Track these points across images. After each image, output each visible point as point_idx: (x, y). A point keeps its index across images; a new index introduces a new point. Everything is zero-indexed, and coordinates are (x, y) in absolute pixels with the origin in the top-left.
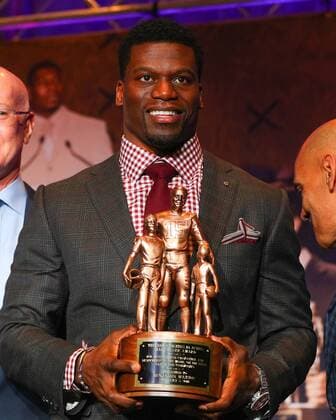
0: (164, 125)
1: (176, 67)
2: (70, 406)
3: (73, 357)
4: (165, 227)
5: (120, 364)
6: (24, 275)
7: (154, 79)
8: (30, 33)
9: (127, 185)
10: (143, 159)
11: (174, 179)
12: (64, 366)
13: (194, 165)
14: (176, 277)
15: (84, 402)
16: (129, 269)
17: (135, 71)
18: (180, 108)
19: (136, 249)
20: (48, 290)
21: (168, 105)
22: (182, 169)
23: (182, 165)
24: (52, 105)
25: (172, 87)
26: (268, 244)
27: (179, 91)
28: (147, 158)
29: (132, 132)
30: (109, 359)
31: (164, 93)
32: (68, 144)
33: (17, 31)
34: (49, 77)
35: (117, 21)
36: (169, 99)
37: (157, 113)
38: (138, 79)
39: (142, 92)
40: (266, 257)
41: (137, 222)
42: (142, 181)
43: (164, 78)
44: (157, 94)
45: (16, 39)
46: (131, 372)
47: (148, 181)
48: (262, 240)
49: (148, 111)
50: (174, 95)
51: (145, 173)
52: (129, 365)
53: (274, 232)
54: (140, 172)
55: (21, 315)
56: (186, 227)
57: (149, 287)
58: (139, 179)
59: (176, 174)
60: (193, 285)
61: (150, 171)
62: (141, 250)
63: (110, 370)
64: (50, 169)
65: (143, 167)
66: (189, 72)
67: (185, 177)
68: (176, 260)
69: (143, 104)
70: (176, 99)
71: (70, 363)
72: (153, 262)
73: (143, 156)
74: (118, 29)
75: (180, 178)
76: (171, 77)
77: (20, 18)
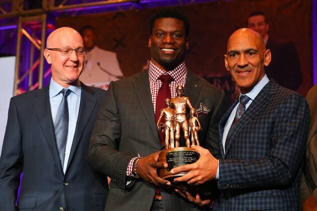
0: (168, 55)
1: (173, 29)
2: (128, 183)
3: (132, 161)
4: (175, 105)
5: (159, 164)
6: (103, 121)
7: (164, 35)
8: (80, 12)
9: (151, 84)
10: (158, 73)
11: (172, 82)
12: (127, 164)
13: (182, 76)
14: (182, 125)
15: (134, 181)
16: (159, 123)
17: (156, 31)
18: (175, 48)
19: (162, 114)
20: (114, 129)
21: (170, 46)
22: (176, 78)
23: (176, 76)
24: (90, 46)
25: (172, 38)
26: (213, 116)
27: (175, 40)
28: (160, 72)
29: (155, 59)
30: (153, 162)
31: (168, 41)
32: (99, 64)
33: (74, 12)
34: (89, 33)
35: (120, 6)
36: (170, 44)
37: (165, 50)
38: (157, 35)
39: (158, 41)
40: (212, 122)
41: (154, 99)
42: (158, 82)
43: (169, 34)
44: (164, 41)
45: (74, 15)
46: (163, 168)
47: (160, 82)
48: (210, 114)
49: (161, 49)
50: (173, 42)
51: (159, 79)
52: (163, 164)
53: (216, 110)
54: (157, 78)
55: (102, 140)
56: (185, 103)
57: (170, 131)
58: (156, 81)
59: (173, 80)
60: (190, 128)
61: (161, 78)
62: (164, 114)
63: (154, 167)
64: (90, 76)
65: (158, 76)
66: (180, 31)
67: (177, 82)
68: (181, 119)
69: (158, 46)
70: (173, 43)
71: (130, 163)
72: (170, 119)
73: (158, 71)
74: (121, 10)
75: (175, 82)
76: (172, 33)
77: (75, 6)
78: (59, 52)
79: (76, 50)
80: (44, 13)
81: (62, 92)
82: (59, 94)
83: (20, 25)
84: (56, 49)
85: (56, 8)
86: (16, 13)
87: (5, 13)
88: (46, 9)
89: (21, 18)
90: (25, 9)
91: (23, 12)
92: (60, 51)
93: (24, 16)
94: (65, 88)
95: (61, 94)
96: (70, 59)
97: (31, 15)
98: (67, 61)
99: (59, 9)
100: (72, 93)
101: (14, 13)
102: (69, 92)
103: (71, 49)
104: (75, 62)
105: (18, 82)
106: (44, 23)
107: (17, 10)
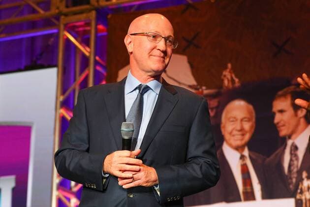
78: (145, 37)
79: (166, 39)
80: (92, 10)
81: (139, 87)
82: (135, 90)
83: (62, 27)
84: (142, 34)
85: (108, 3)
86: (57, 11)
87: (42, 12)
88: (96, 4)
89: (63, 17)
90: (67, 7)
91: (65, 10)
92: (148, 36)
93: (66, 15)
94: (143, 84)
95: (137, 91)
96: (158, 48)
97: (75, 14)
98: (154, 49)
99: (113, 5)
100: (150, 91)
101: (54, 11)
102: (147, 89)
103: (161, 36)
104: (163, 52)
105: (61, 98)
106: (93, 23)
107: (58, 8)
